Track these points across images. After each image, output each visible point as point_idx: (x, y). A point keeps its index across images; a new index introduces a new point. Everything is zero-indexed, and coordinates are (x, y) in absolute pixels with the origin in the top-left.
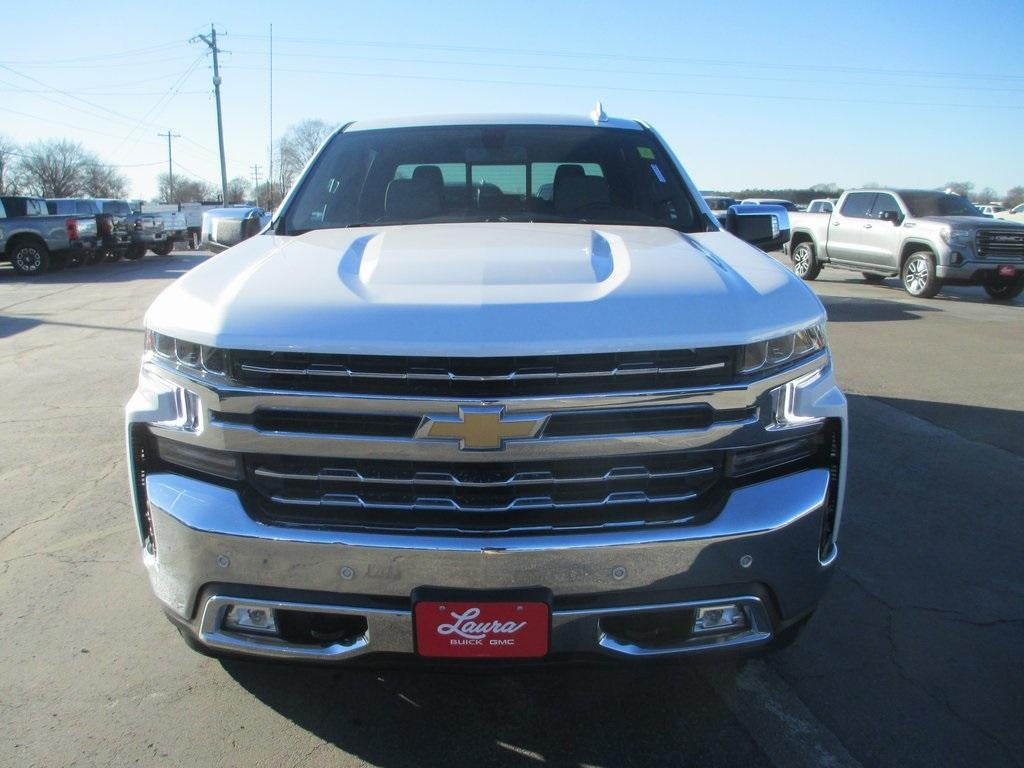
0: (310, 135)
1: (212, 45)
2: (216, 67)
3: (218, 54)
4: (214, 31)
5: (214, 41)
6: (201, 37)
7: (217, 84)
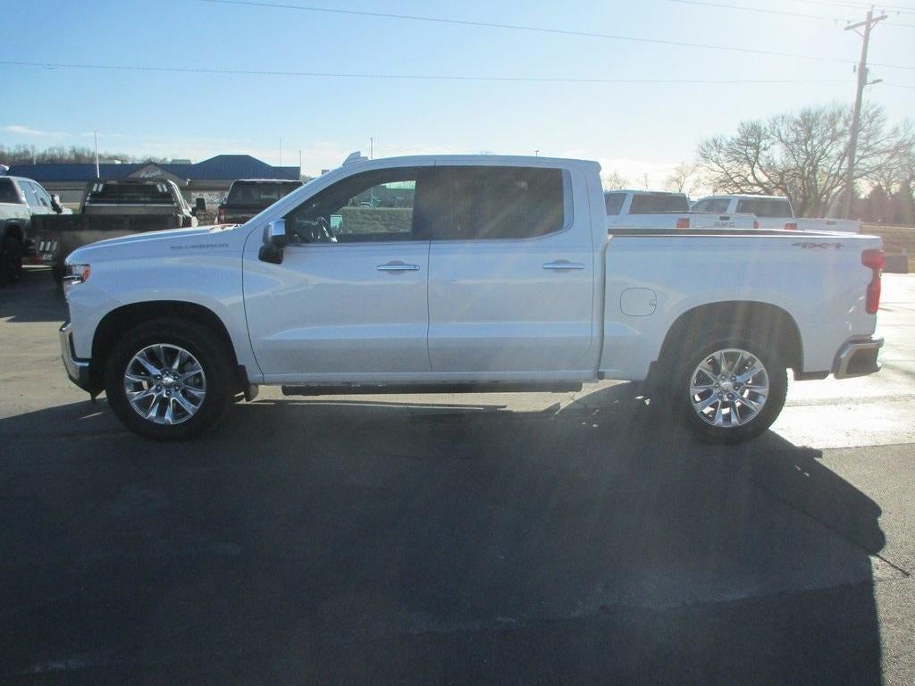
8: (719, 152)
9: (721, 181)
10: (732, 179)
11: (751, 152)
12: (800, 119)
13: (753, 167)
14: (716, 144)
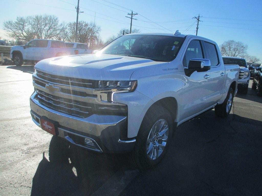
0: (230, 44)
1: (198, 20)
2: (198, 25)
3: (199, 21)
4: (199, 16)
5: (199, 18)
6: (195, 17)
7: (197, 28)
8: (11, 26)
9: (13, 35)
10: (16, 34)
11: (21, 26)
12: (35, 18)
13: (22, 31)
14: (10, 23)
